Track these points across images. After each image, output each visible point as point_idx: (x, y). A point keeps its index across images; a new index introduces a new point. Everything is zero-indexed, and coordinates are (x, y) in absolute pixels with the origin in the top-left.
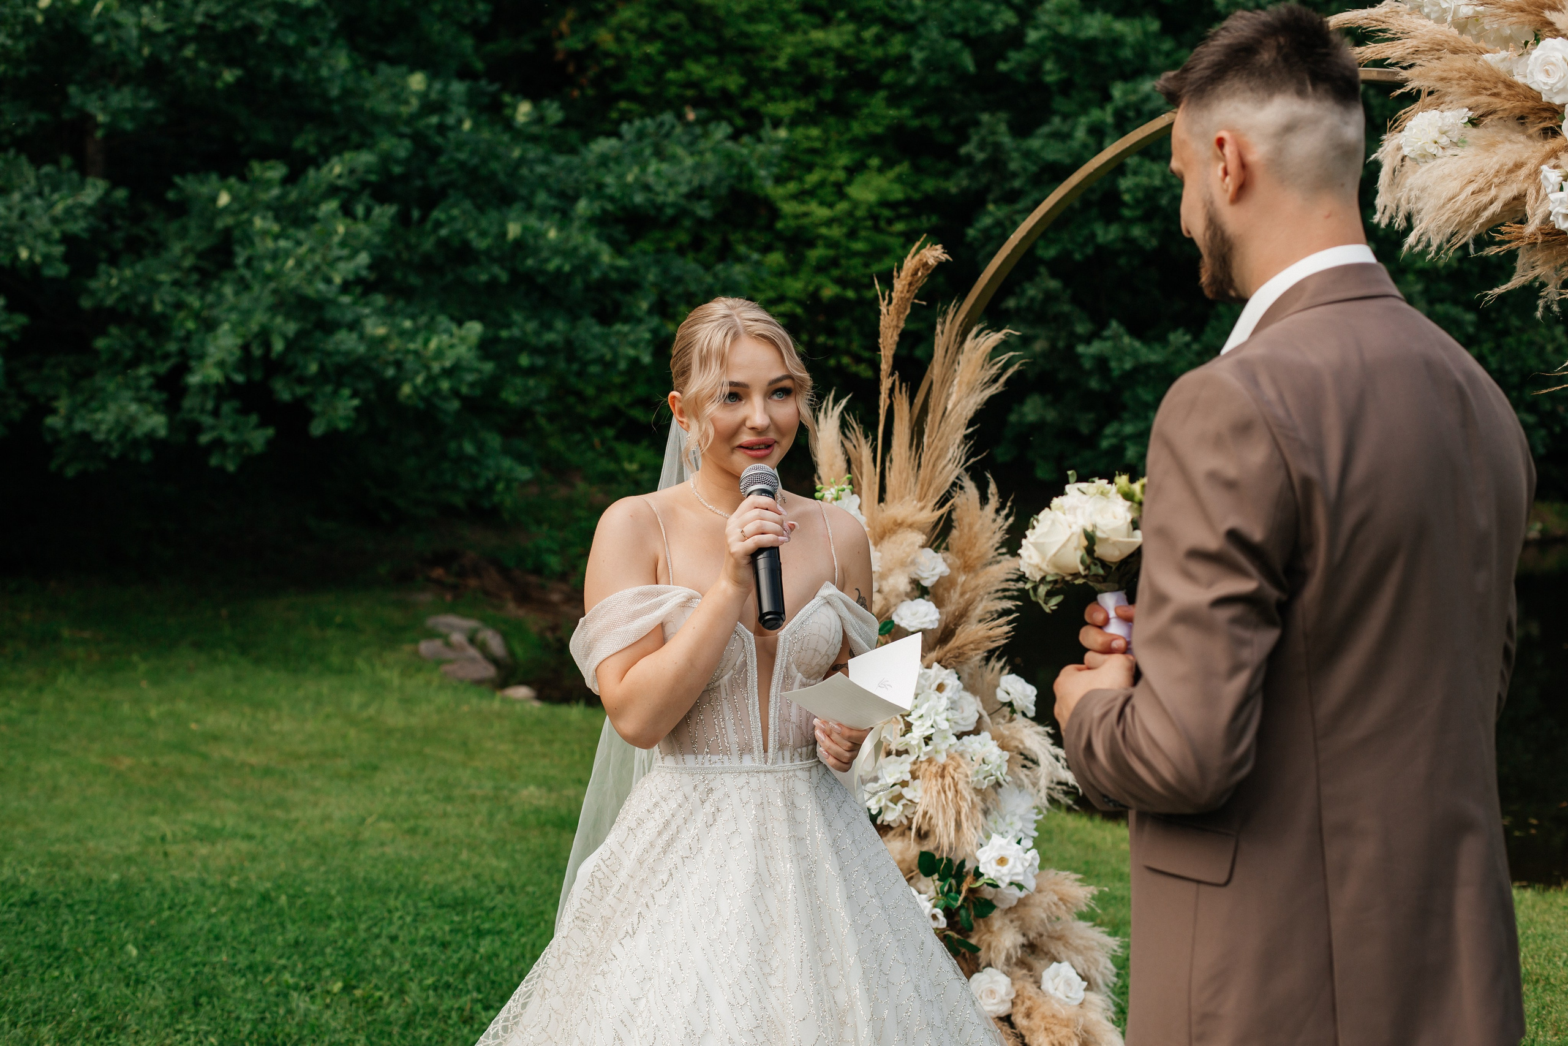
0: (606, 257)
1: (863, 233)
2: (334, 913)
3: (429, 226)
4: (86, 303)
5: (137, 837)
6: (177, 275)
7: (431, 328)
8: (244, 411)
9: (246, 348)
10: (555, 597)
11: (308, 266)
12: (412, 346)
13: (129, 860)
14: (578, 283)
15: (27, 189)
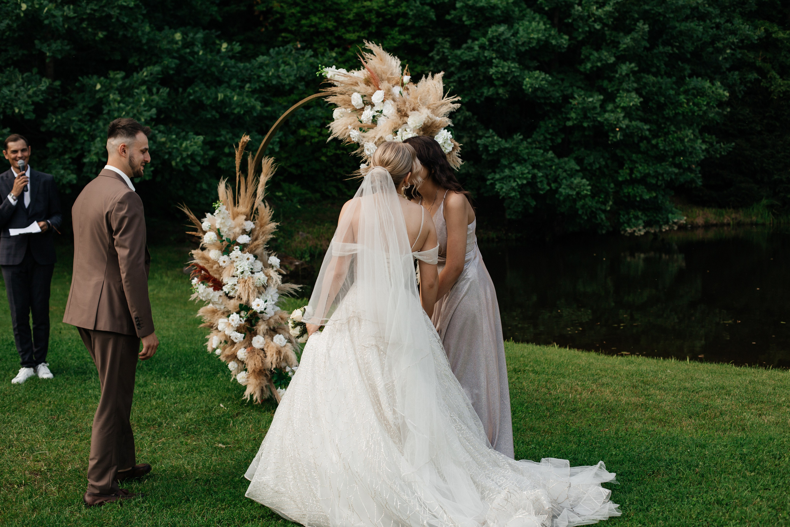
0: (259, 108)
3: (186, 95)
4: (43, 129)
6: (80, 117)
11: (131, 114)
12: (175, 146)
14: (248, 118)
15: (18, 83)
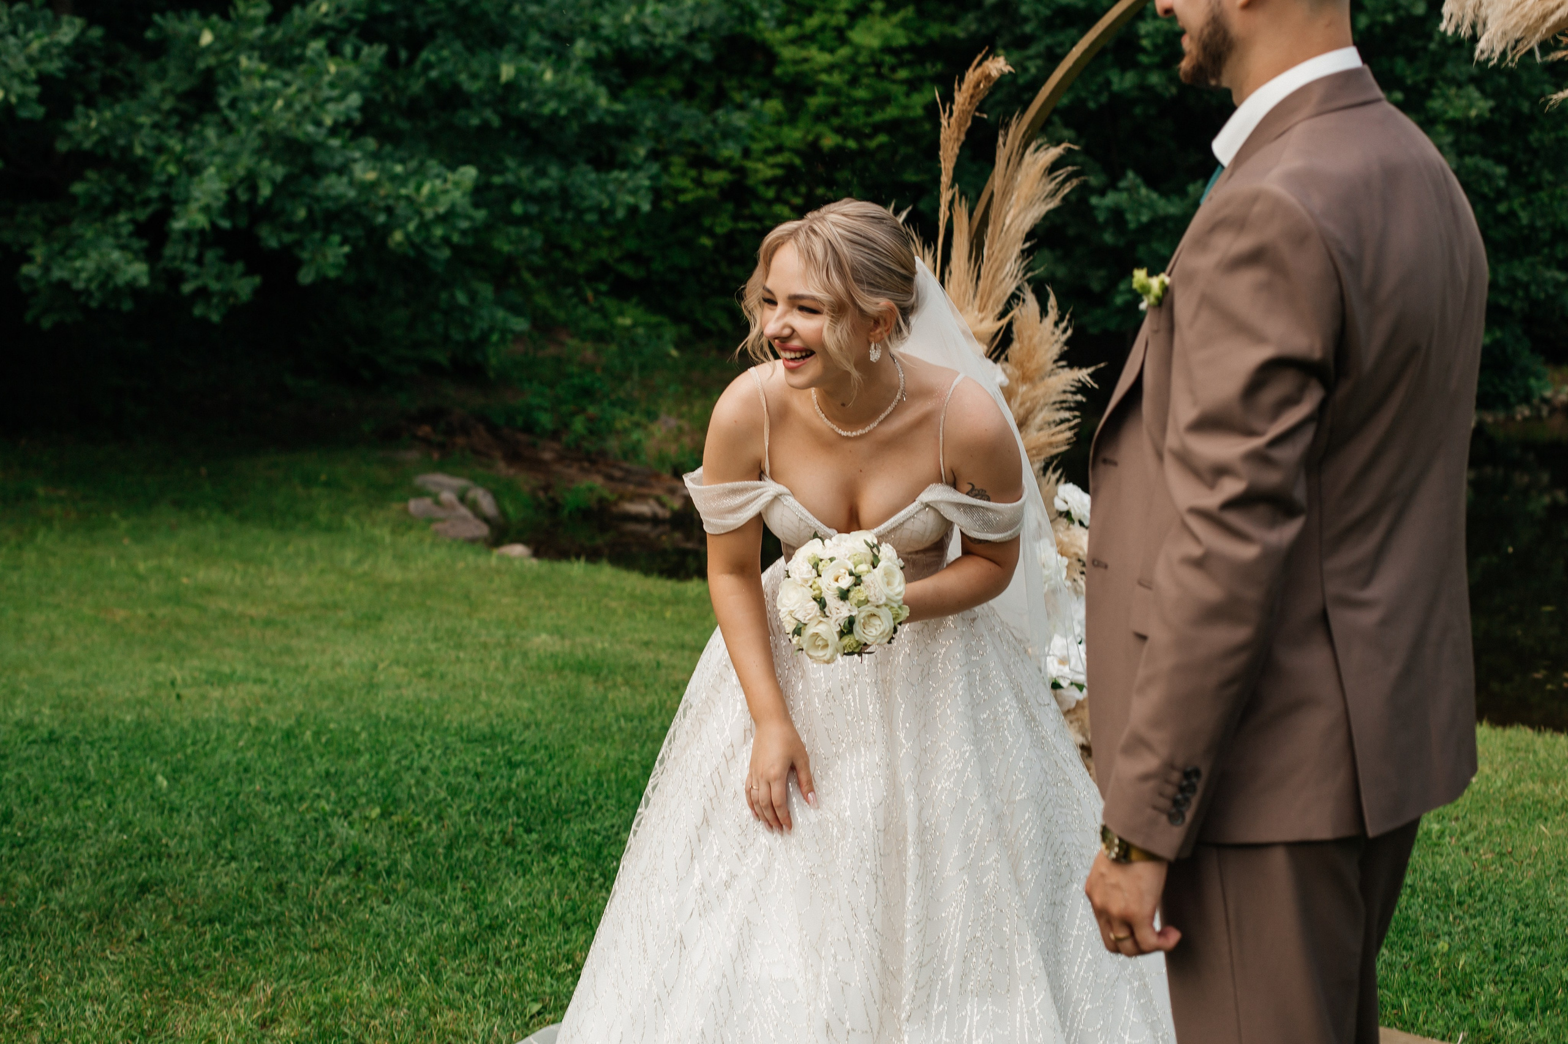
0: (603, 101)
1: (865, 81)
2: (362, 748)
3: (418, 66)
4: (62, 146)
5: (145, 682)
6: (157, 117)
7: (421, 172)
8: (229, 259)
9: (231, 193)
10: (547, 456)
11: (298, 107)
12: (403, 191)
13: (141, 703)
14: (575, 126)
